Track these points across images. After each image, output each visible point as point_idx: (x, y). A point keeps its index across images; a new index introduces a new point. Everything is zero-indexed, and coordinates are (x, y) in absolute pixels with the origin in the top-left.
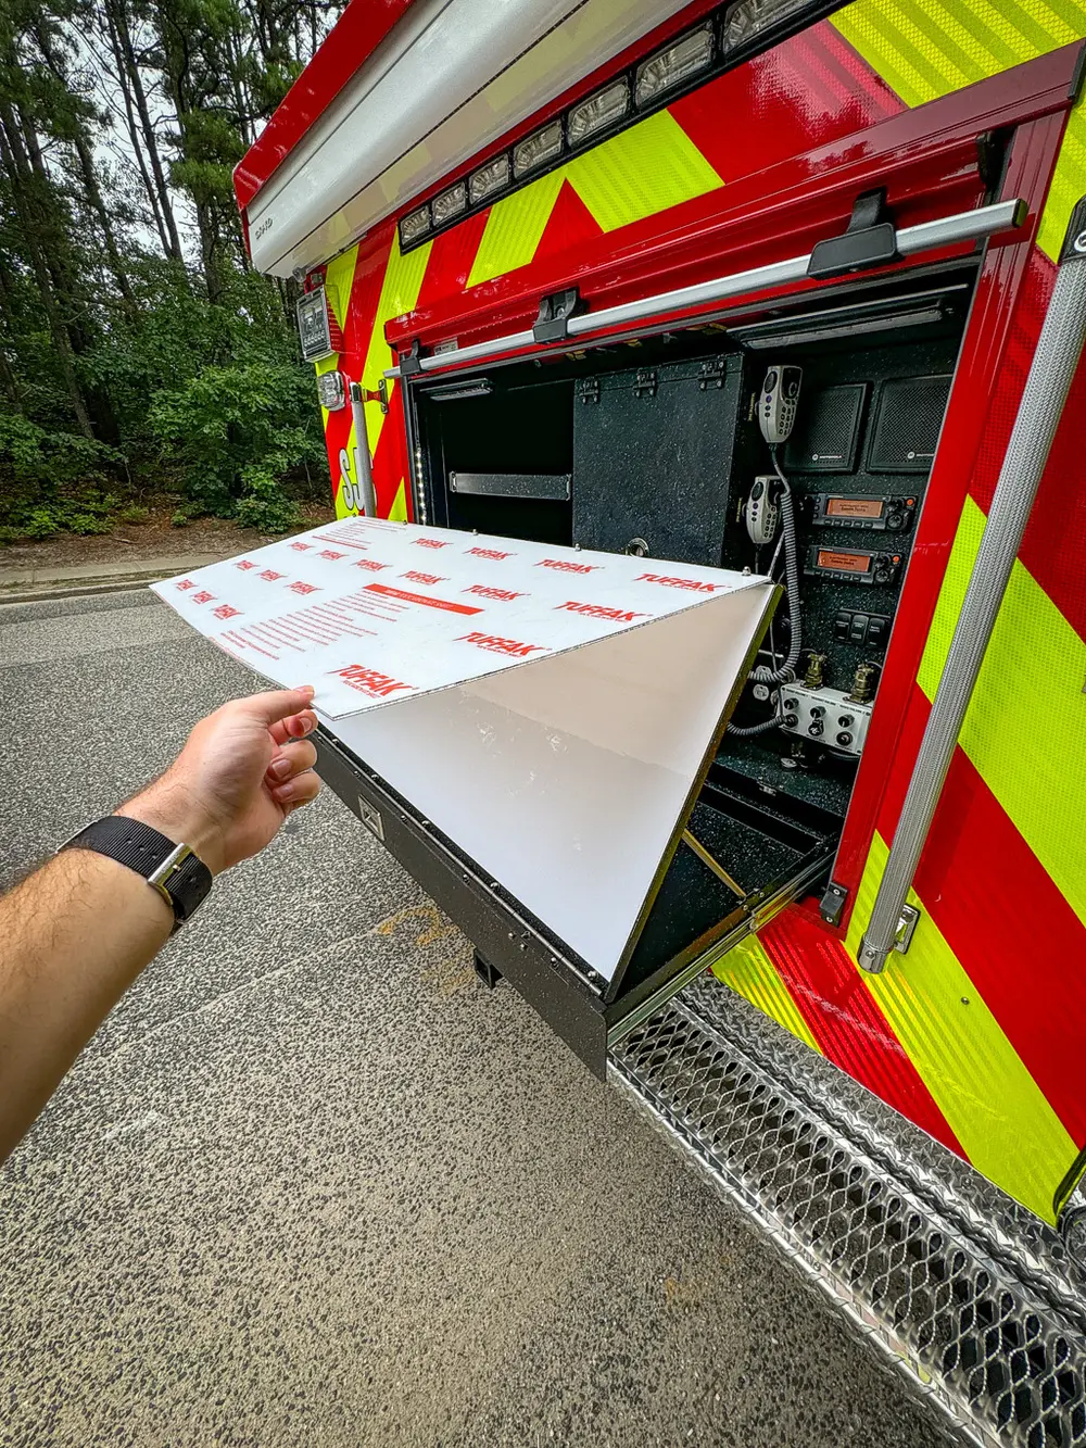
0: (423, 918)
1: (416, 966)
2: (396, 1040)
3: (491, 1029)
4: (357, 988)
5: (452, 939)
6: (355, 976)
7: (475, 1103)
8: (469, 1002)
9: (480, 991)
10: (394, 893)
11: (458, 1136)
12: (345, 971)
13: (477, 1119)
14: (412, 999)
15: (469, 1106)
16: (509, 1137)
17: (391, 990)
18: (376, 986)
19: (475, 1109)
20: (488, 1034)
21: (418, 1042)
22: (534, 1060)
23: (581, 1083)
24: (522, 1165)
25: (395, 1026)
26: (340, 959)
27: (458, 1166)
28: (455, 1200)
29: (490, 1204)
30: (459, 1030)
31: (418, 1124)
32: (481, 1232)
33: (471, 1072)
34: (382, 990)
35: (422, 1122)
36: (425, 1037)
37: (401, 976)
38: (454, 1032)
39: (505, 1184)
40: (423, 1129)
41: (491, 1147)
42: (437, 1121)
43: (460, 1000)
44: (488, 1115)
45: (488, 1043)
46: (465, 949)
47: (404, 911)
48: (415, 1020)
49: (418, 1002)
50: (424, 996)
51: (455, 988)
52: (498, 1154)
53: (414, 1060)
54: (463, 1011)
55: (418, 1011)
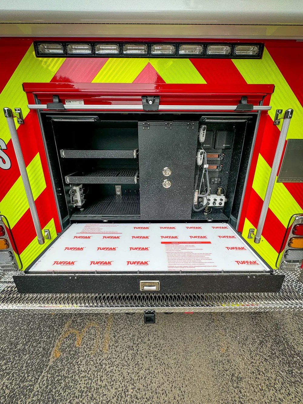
0: (69, 336)
1: (85, 354)
2: (107, 384)
3: (132, 344)
4: (69, 388)
5: (89, 332)
6: (63, 385)
7: (151, 369)
8: (117, 344)
9: (116, 338)
10: (45, 339)
11: (157, 382)
12: (56, 388)
13: (156, 371)
14: (97, 365)
15: (150, 371)
16: (167, 365)
17: (85, 371)
18: (77, 377)
19: (153, 370)
20: (132, 346)
21: (115, 375)
22: (151, 339)
23: (166, 331)
24: (177, 367)
25: (101, 380)
26: (47, 387)
27: (166, 390)
28: (175, 399)
29: (182, 387)
30: (123, 355)
31: (143, 397)
32: (189, 396)
33: (140, 362)
34: (81, 376)
35: (144, 394)
36: (115, 370)
37: (84, 362)
38: (123, 358)
39: (179, 377)
40: (147, 395)
41: (167, 373)
42: (147, 387)
43: (113, 347)
44: (157, 367)
45: (135, 349)
46: (97, 331)
47: (57, 341)
48: (106, 370)
49: (100, 363)
50: (100, 359)
51: (107, 345)
52: (170, 372)
53: (120, 381)
54: (118, 349)
55: (104, 366)
